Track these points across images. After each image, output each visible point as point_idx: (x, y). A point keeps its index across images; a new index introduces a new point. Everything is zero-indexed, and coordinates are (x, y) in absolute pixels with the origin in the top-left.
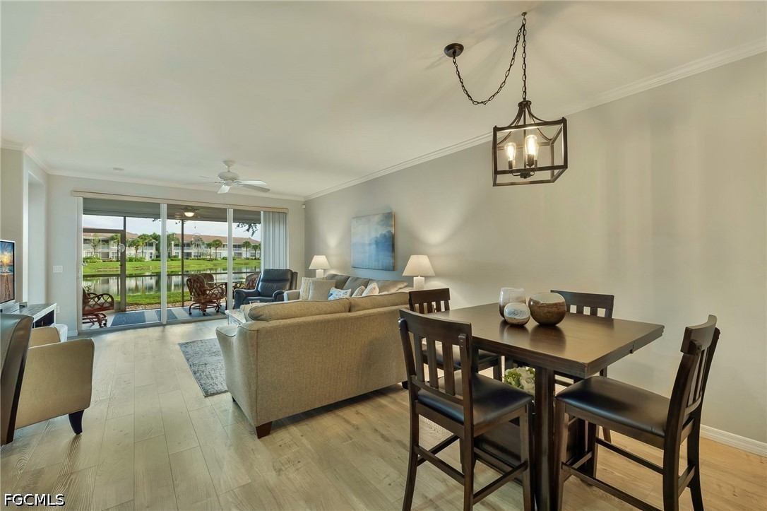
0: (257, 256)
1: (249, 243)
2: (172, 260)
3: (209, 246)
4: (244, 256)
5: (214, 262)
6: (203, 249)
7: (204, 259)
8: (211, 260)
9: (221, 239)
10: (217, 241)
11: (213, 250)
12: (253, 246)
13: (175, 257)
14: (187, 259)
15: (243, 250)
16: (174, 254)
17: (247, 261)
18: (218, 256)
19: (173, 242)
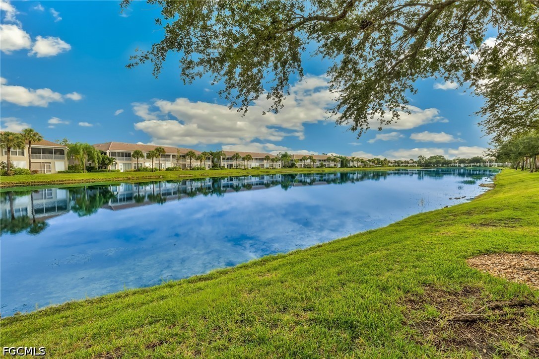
0: (274, 167)
1: (269, 157)
2: (221, 169)
3: (244, 159)
4: (265, 166)
5: (247, 171)
6: (240, 162)
7: (240, 169)
8: (245, 169)
9: (250, 154)
10: (249, 155)
11: (246, 162)
12: (272, 159)
13: (223, 167)
14: (230, 168)
15: (265, 162)
16: (222, 165)
17: (267, 170)
18: (249, 167)
19: (221, 157)
